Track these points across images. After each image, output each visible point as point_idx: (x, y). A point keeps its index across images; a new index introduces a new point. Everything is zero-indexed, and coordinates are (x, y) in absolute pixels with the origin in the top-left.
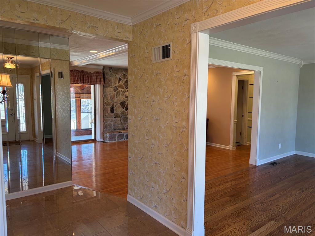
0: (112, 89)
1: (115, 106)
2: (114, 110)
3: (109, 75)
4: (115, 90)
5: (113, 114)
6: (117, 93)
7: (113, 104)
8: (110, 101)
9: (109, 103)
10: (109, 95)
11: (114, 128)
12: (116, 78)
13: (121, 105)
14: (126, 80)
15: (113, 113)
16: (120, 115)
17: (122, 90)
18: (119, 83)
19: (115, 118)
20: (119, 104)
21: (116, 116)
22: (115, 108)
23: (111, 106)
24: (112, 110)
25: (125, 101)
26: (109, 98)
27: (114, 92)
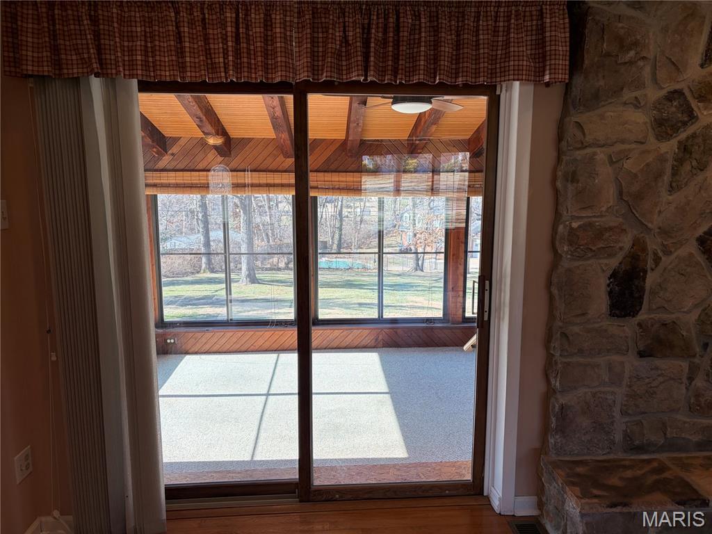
0: (639, 119)
1: (657, 260)
2: (642, 290)
4: (664, 127)
5: (626, 329)
6: (685, 147)
7: (639, 244)
8: (612, 221)
9: (600, 234)
10: (605, 172)
11: (627, 436)
13: (704, 251)
15: (634, 313)
16: (694, 333)
19: (641, 355)
20: (691, 248)
21: (659, 344)
22: (651, 280)
23: (614, 263)
24: (626, 294)
26: (609, 195)
27: (652, 139)
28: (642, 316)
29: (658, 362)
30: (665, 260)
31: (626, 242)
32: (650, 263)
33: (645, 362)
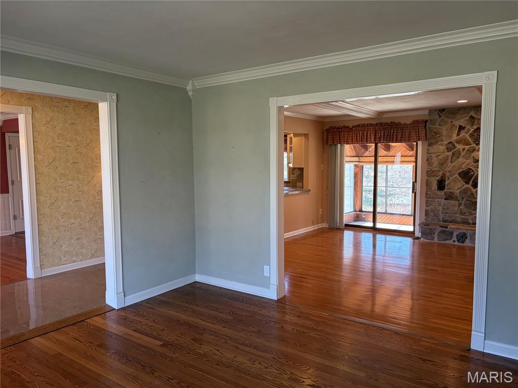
0: (442, 148)
1: (449, 178)
2: (444, 184)
3: (437, 124)
4: (449, 149)
5: (442, 193)
6: (453, 154)
7: (444, 175)
8: (436, 169)
9: (433, 172)
10: (434, 159)
11: (443, 218)
12: (453, 126)
13: (460, 176)
14: (475, 127)
15: (443, 190)
16: (459, 195)
17: (467, 147)
18: (458, 135)
19: (445, 199)
20: (457, 175)
21: (449, 197)
22: (447, 182)
23: (438, 178)
24: (441, 185)
25: (470, 169)
26: (436, 164)
27: (446, 151)
28: (445, 190)
29: (449, 201)
30: (451, 178)
31: (441, 174)
32: (447, 179)
33: (446, 201)
